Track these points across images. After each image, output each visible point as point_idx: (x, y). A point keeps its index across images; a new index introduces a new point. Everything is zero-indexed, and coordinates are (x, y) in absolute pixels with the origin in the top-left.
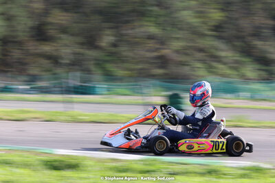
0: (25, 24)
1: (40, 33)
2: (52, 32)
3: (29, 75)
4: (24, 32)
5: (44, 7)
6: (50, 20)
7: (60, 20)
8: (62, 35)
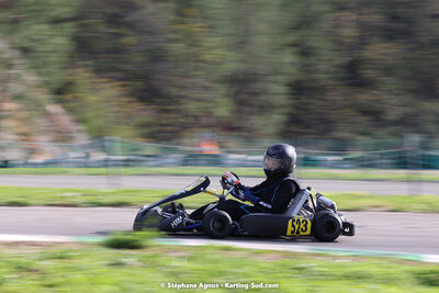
0: (330, 60)
1: (353, 75)
2: (369, 73)
3: (336, 139)
4: (327, 73)
5: (357, 34)
6: (368, 53)
7: (383, 54)
8: (385, 78)
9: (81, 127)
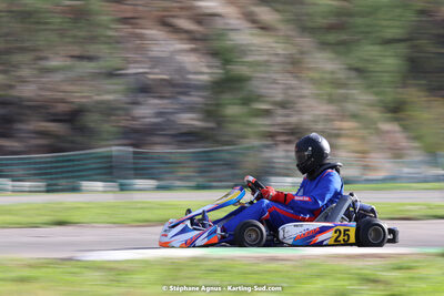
9: (416, 144)
